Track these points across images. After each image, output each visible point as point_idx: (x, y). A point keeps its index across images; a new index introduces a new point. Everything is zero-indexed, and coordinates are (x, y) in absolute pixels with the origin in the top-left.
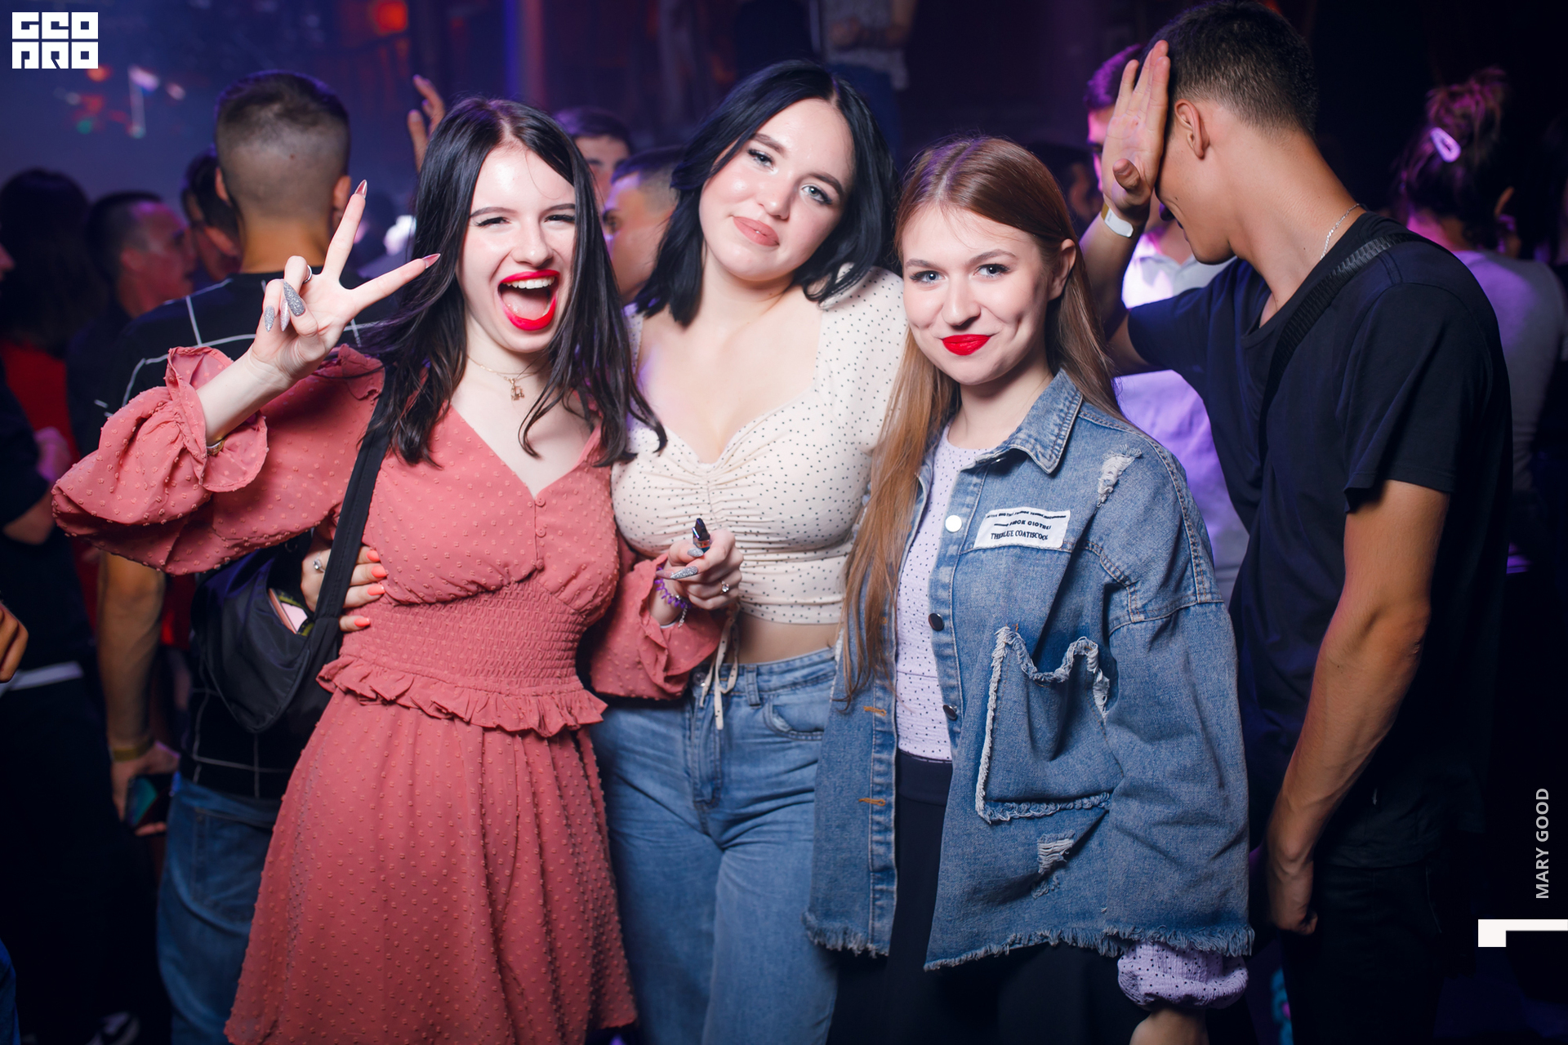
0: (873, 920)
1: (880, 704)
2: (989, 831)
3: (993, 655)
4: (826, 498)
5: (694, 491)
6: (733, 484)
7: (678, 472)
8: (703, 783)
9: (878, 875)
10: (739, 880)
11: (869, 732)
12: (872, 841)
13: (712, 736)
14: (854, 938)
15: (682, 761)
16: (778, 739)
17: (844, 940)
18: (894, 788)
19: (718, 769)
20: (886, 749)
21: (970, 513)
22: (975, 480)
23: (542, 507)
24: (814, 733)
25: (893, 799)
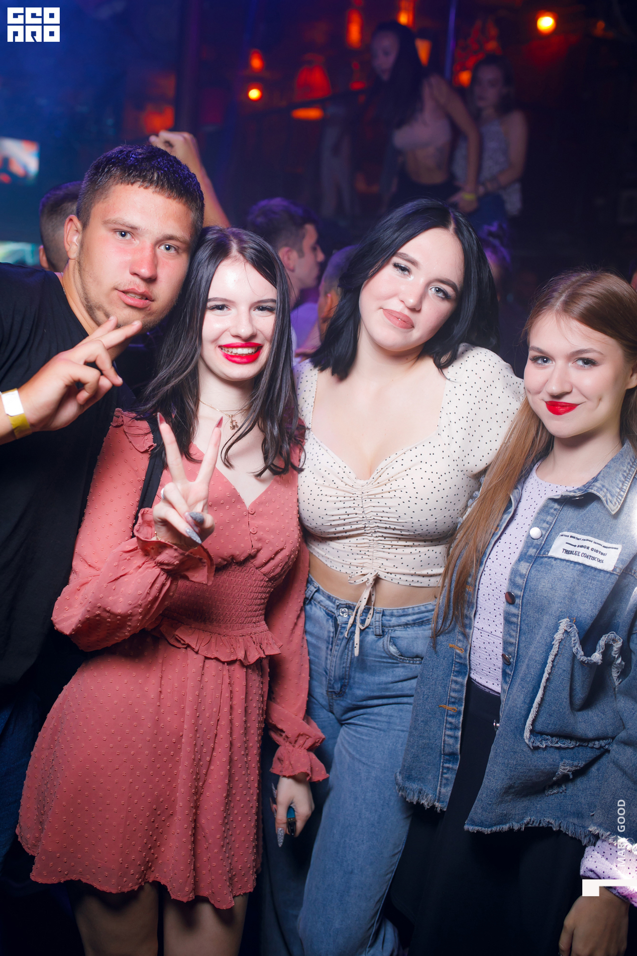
0: (441, 787)
1: (460, 644)
2: (530, 753)
3: (555, 636)
4: (443, 509)
5: (352, 499)
6: (380, 496)
7: (341, 485)
8: (335, 681)
9: (447, 757)
10: (351, 750)
11: (451, 661)
12: (445, 735)
13: (346, 651)
14: (426, 797)
15: (324, 664)
16: (390, 661)
17: (419, 797)
18: (464, 701)
19: (347, 673)
20: (461, 675)
21: (549, 528)
22: (556, 506)
23: (253, 514)
24: (415, 659)
25: (462, 708)
